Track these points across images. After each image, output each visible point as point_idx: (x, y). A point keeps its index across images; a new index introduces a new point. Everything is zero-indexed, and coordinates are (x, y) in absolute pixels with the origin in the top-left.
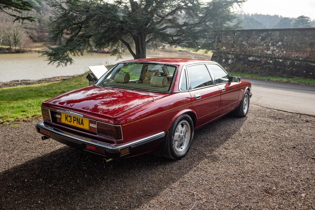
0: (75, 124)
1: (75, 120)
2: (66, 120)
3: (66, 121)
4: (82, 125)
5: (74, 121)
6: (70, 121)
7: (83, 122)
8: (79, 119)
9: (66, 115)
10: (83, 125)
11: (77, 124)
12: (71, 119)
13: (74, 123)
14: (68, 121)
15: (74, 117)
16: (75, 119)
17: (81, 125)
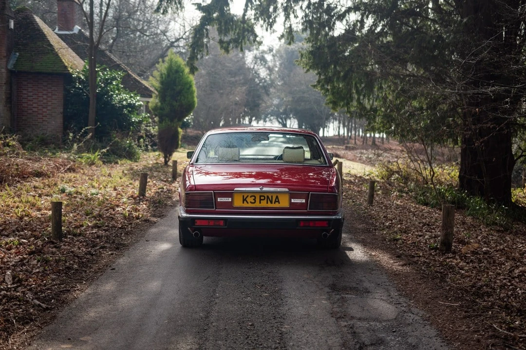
0: (264, 204)
1: (264, 200)
2: (245, 202)
3: (243, 203)
4: (277, 203)
5: (262, 201)
6: (254, 201)
7: (278, 200)
8: (272, 196)
9: (243, 196)
10: (279, 203)
11: (267, 203)
12: (255, 200)
13: (260, 203)
14: (248, 203)
15: (260, 196)
16: (262, 198)
17: (275, 203)
